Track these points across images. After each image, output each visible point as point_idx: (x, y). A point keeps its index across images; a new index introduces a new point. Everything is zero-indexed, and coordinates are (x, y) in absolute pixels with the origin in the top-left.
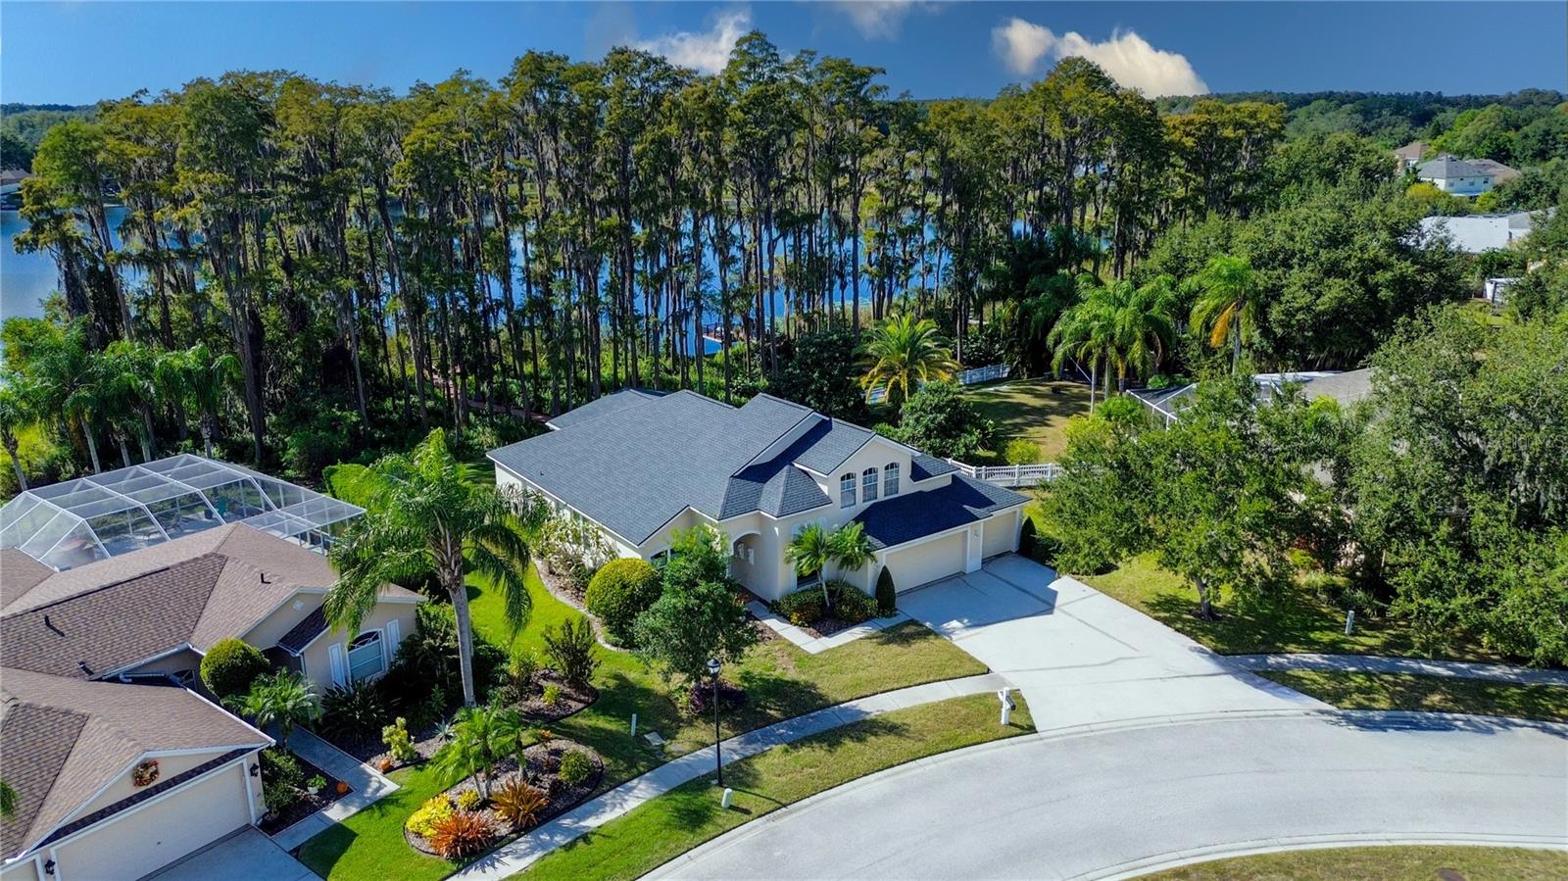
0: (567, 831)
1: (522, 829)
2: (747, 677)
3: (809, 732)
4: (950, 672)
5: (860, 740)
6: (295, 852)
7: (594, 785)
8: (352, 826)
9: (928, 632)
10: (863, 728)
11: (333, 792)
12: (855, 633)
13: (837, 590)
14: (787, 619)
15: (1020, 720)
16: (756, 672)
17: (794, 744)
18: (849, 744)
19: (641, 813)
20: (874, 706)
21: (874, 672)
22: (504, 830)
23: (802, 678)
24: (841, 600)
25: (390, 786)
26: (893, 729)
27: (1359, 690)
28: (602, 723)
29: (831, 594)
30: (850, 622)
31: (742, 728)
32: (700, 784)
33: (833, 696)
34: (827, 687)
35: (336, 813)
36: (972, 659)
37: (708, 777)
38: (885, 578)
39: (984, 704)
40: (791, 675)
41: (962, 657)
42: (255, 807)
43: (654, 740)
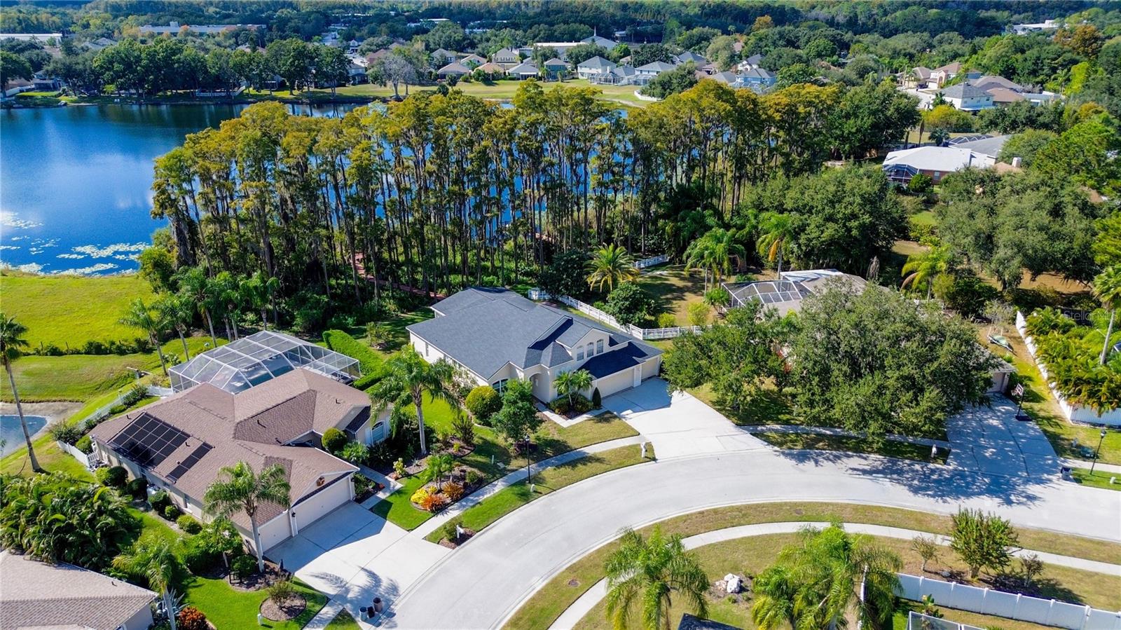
0: (472, 501)
1: (455, 500)
2: (538, 438)
3: (564, 461)
4: (623, 435)
5: (585, 464)
6: (371, 510)
7: (479, 484)
8: (389, 500)
9: (615, 417)
10: (585, 459)
11: (378, 488)
12: (584, 417)
13: (575, 397)
14: (553, 411)
15: (649, 455)
16: (541, 436)
17: (558, 467)
18: (580, 466)
19: (501, 494)
20: (590, 450)
21: (591, 435)
22: (449, 501)
23: (561, 439)
24: (577, 403)
25: (399, 486)
26: (599, 460)
27: (792, 441)
28: (480, 459)
29: (573, 399)
30: (581, 413)
31: (537, 460)
32: (521, 483)
33: (574, 446)
34: (571, 442)
35: (381, 495)
36: (633, 429)
37: (525, 479)
38: (596, 393)
39: (635, 449)
40: (556, 437)
41: (629, 428)
42: (353, 494)
43: (501, 465)
